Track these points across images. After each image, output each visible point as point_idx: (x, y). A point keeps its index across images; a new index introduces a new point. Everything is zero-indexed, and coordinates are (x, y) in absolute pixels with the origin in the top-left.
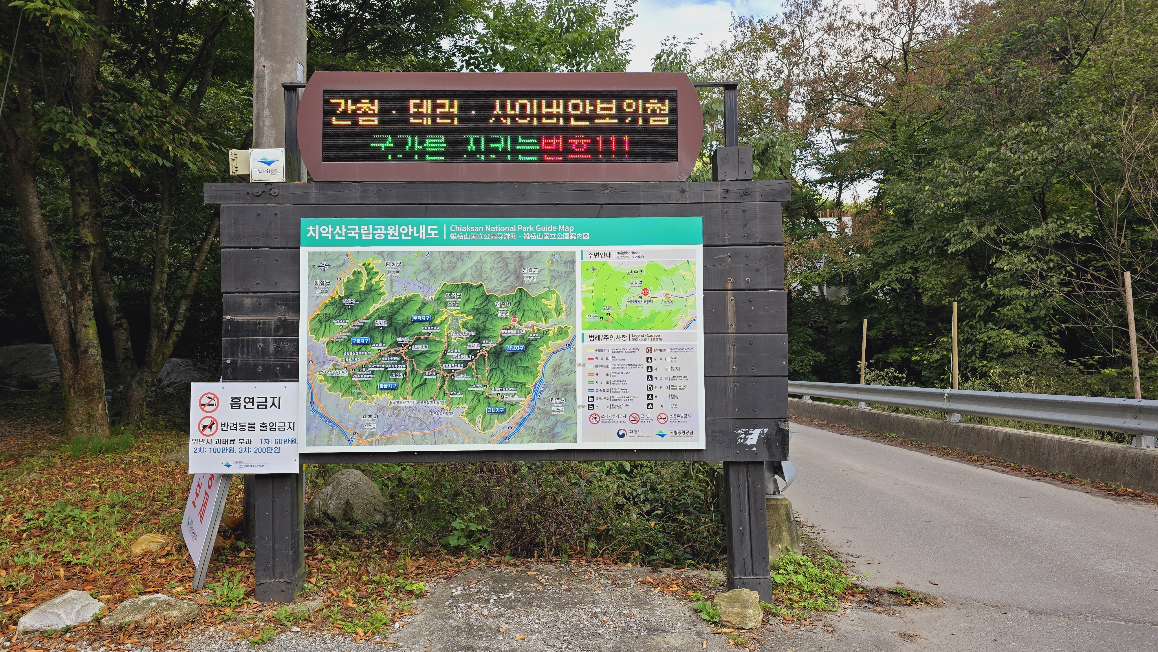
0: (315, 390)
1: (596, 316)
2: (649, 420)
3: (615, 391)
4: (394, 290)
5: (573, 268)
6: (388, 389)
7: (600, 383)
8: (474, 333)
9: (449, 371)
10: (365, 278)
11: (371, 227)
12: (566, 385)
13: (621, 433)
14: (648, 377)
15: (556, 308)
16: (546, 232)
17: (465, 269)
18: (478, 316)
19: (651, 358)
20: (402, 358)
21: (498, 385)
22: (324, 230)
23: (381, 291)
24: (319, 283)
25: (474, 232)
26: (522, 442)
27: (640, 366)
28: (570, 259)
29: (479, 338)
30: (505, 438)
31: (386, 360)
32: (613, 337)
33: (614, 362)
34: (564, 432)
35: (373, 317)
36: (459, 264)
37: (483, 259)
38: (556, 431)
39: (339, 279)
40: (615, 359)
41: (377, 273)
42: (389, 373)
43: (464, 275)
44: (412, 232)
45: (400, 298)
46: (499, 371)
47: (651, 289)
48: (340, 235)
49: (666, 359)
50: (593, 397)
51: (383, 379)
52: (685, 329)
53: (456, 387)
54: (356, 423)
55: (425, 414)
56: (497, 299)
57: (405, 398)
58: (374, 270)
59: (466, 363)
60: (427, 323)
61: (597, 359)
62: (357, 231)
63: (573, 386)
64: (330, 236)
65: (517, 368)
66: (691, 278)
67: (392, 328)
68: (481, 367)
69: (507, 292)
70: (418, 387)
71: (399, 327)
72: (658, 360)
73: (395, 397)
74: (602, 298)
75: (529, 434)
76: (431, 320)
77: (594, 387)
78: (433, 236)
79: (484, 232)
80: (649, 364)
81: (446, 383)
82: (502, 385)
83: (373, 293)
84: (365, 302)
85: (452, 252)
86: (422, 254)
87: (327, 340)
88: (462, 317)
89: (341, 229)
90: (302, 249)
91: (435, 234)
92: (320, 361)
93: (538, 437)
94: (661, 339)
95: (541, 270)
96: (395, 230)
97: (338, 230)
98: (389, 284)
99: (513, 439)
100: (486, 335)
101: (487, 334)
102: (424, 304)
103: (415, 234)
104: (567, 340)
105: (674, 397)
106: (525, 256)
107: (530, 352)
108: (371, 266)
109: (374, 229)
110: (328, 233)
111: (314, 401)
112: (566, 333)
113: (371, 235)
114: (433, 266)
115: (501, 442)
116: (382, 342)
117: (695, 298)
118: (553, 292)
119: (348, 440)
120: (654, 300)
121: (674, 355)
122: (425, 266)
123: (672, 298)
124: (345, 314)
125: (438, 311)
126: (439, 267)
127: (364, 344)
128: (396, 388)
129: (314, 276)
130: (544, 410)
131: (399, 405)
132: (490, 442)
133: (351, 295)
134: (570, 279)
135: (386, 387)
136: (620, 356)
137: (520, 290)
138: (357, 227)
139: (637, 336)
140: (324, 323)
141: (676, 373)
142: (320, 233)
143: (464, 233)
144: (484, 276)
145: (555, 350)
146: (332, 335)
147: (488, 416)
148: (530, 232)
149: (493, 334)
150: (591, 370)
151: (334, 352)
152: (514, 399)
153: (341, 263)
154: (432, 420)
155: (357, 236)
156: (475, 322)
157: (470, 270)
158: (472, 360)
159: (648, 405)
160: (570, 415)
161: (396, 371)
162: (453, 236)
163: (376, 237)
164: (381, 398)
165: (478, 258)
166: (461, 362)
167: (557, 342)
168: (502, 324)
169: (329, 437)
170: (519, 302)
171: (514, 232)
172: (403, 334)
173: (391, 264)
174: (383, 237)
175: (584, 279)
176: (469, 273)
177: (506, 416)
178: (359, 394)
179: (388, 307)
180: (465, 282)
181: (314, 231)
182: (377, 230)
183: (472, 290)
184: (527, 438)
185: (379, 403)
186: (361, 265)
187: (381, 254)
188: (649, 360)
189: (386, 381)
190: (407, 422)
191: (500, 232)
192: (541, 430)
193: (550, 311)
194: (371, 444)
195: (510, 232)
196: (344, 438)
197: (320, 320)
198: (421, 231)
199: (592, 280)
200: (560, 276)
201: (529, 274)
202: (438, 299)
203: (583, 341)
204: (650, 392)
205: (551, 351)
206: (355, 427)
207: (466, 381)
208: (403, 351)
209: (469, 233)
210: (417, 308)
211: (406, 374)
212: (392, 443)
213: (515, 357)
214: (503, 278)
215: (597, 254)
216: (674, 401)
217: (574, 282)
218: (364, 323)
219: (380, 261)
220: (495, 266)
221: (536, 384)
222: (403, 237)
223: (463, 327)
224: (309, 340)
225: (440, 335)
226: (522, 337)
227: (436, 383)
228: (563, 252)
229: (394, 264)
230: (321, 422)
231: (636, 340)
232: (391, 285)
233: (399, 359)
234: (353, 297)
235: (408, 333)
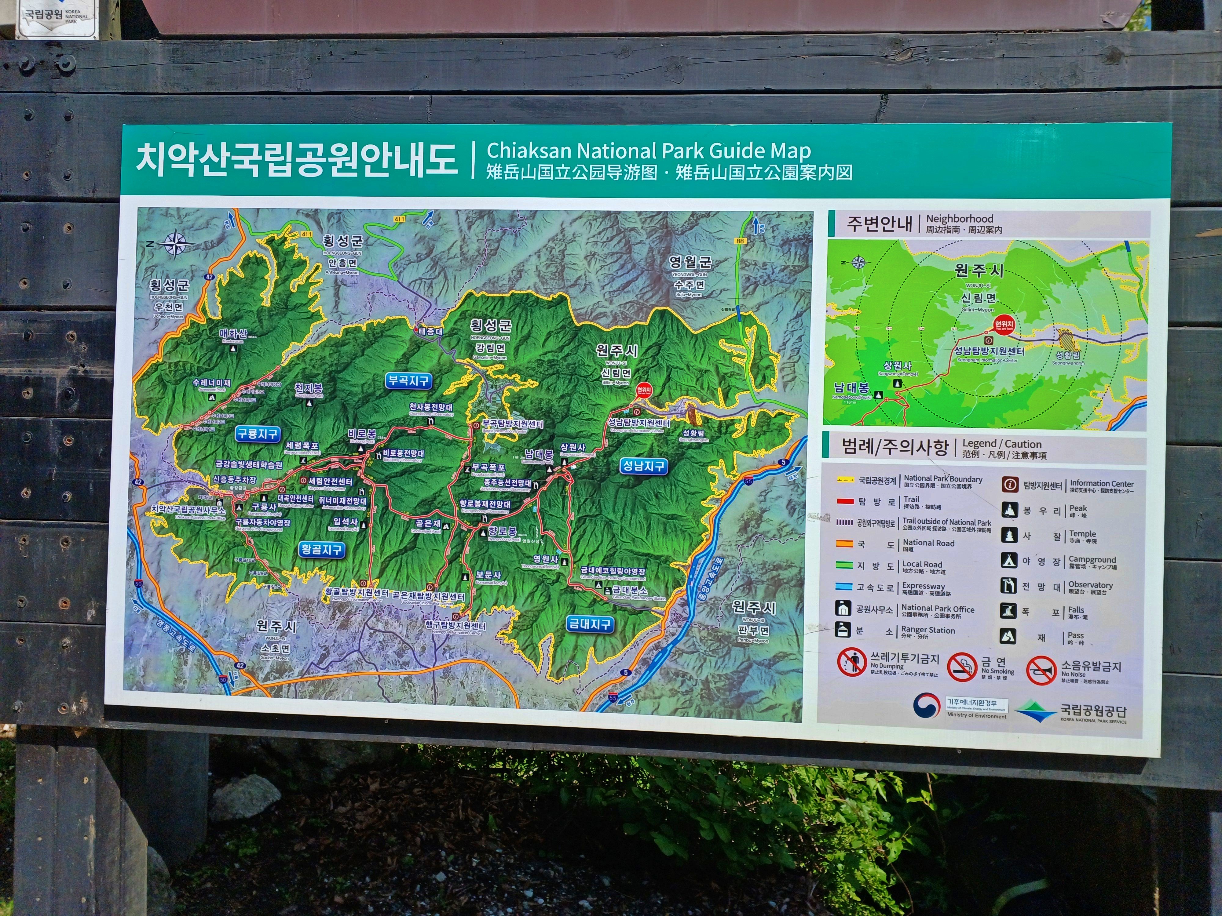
0: (148, 553)
1: (864, 387)
2: (1004, 673)
3: (912, 590)
4: (341, 308)
5: (807, 258)
6: (322, 557)
7: (869, 566)
8: (539, 424)
9: (476, 519)
10: (272, 275)
11: (289, 145)
12: (777, 567)
13: (923, 703)
14: (1004, 556)
15: (755, 366)
16: (735, 161)
17: (520, 256)
18: (550, 380)
19: (1015, 506)
20: (358, 482)
21: (597, 561)
22: (177, 153)
23: (312, 309)
24: (163, 285)
25: (548, 161)
26: (655, 711)
27: (985, 528)
28: (799, 233)
29: (552, 437)
30: (613, 698)
31: (317, 485)
32: (908, 446)
33: (911, 514)
34: (767, 691)
35: (291, 376)
36: (507, 243)
37: (569, 232)
38: (747, 686)
39: (209, 277)
40: (913, 504)
41: (301, 263)
42: (327, 519)
43: (519, 272)
44: (391, 160)
45: (358, 329)
46: (600, 525)
47: (1019, 316)
48: (215, 167)
49: (1057, 511)
50: (848, 604)
51: (312, 533)
52: (1112, 428)
53: (491, 560)
54: (241, 640)
55: (411, 624)
56: (602, 336)
57: (362, 583)
58: (295, 257)
59: (517, 500)
60: (424, 394)
61: (862, 502)
62: (256, 156)
63: (794, 571)
64: (191, 168)
65: (648, 518)
66: (1134, 290)
67: (336, 404)
68: (556, 511)
69: (626, 319)
70: (395, 555)
71: (353, 401)
72: (1035, 511)
73: (339, 580)
74: (883, 340)
75: (674, 693)
76: (431, 388)
77: (854, 576)
78: (442, 170)
79: (572, 162)
80: (1009, 523)
81: (467, 550)
82: (608, 562)
83: (290, 314)
84: (271, 337)
85: (490, 212)
86: (414, 217)
87: (175, 428)
88: (513, 382)
89: (217, 153)
90: (124, 199)
91: (448, 166)
92: (159, 480)
93: (697, 701)
94: (1044, 456)
95: (719, 263)
96: (349, 154)
97: (210, 153)
98: (331, 291)
99: (632, 703)
100: (571, 431)
101: (572, 428)
102: (417, 345)
103: (398, 166)
104: (779, 451)
105: (1075, 613)
106: (678, 223)
107: (681, 477)
108: (287, 245)
109: (298, 152)
110: (186, 161)
111: (145, 579)
112: (781, 429)
113: (289, 167)
114: (440, 248)
115: (601, 709)
116: (310, 440)
117: (1144, 346)
118: (748, 321)
119: (223, 680)
120: (1028, 347)
121: (1079, 499)
122: (421, 249)
123: (1079, 343)
124: (222, 366)
125: (452, 364)
126: (456, 250)
127: (268, 442)
128: (342, 557)
129: (151, 269)
130: (715, 630)
131: (349, 598)
132: (572, 707)
133: (237, 318)
134: (797, 286)
135: (317, 551)
136: (928, 496)
137: (662, 314)
138: (255, 147)
139: (977, 444)
140: (170, 387)
141: (1084, 550)
142: (168, 162)
143: (521, 163)
144: (571, 275)
145: (749, 474)
146: (188, 417)
147: (570, 640)
148: (692, 162)
149: (587, 429)
150: (845, 533)
151: (192, 459)
152: (639, 598)
153: (215, 236)
154: (428, 641)
155: (255, 168)
156: (543, 395)
157: (534, 259)
158: (534, 492)
159: (1003, 631)
160: (787, 650)
161: (342, 514)
162: (494, 171)
163: (301, 171)
164: (305, 579)
165: (554, 230)
166: (505, 497)
167: (756, 454)
168: (614, 402)
169: (179, 669)
170: (659, 346)
171: (650, 161)
172: (362, 420)
173: (337, 242)
174: (320, 171)
175: (834, 287)
176: (531, 267)
177: (616, 640)
178: (252, 567)
179: (328, 351)
180: (520, 290)
181: (154, 157)
182: (303, 153)
183: (537, 313)
184: (669, 703)
185: (300, 592)
186: (263, 242)
187: (313, 215)
188: (1010, 511)
189: (318, 537)
190: (365, 643)
191: (616, 161)
192: (706, 682)
193: (738, 373)
194: (277, 695)
195: (640, 162)
196: (212, 675)
197: (160, 379)
198: (413, 158)
199: (856, 292)
200: (769, 280)
201: (687, 272)
202: (452, 333)
203: (825, 454)
204: (1008, 598)
205: (738, 475)
206: (239, 650)
207: (516, 545)
208: (360, 463)
209: (535, 162)
210: (398, 354)
211: (366, 521)
212: (329, 695)
213: (643, 489)
214: (619, 283)
215: (873, 221)
216: (1076, 626)
217: (806, 294)
218: (268, 389)
219: (312, 232)
220: (598, 249)
221: (695, 562)
222: (368, 173)
223: (513, 408)
224: (134, 428)
225: (455, 425)
226: (664, 438)
227: (441, 547)
228: (779, 214)
229: (344, 241)
230: (160, 633)
231: (975, 454)
232: (337, 294)
233: (350, 482)
234: (242, 323)
235: (373, 420)
